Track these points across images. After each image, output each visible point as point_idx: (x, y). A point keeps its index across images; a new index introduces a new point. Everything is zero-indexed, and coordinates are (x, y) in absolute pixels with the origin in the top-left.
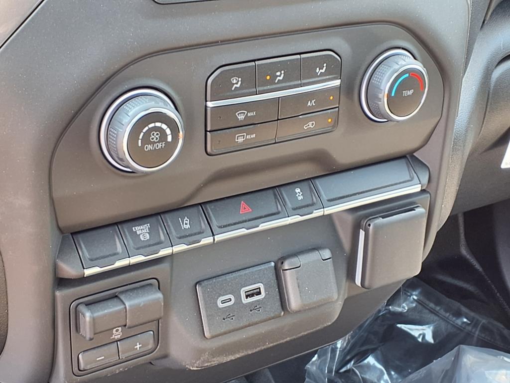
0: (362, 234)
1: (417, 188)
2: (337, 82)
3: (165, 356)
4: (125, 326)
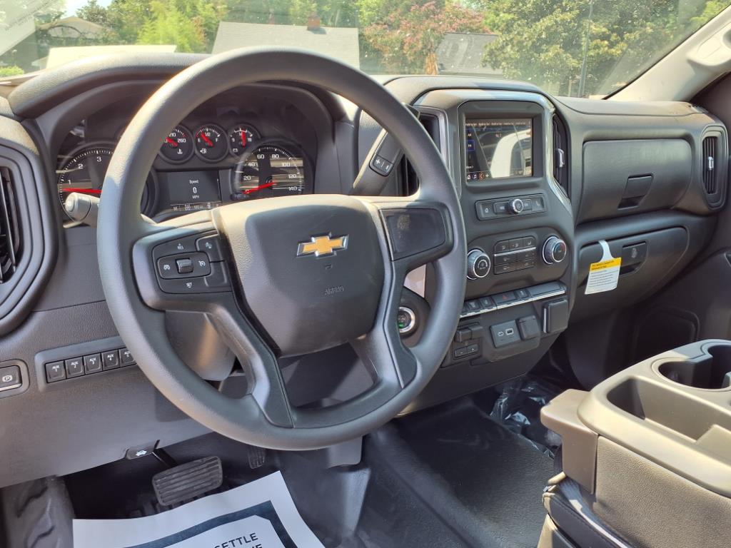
0: (545, 310)
1: (563, 292)
2: (535, 248)
3: (481, 356)
4: (471, 339)
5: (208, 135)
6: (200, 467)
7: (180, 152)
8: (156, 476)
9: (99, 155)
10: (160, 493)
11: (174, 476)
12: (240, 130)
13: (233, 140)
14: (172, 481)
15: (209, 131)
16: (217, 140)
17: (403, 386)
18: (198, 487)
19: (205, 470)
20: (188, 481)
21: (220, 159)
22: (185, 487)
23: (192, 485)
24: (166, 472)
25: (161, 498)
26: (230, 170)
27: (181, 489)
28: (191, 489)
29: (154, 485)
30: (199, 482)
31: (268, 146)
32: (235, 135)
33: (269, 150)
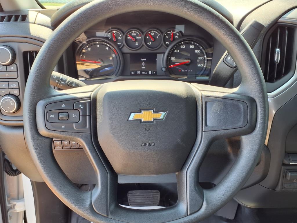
5: (153, 34)
6: (150, 194)
7: (137, 44)
8: (129, 192)
9: (98, 44)
10: (130, 200)
11: (137, 194)
12: (172, 32)
13: (167, 37)
14: (136, 197)
15: (154, 33)
16: (157, 37)
17: (189, 214)
18: (147, 203)
19: (151, 196)
20: (143, 199)
21: (157, 48)
22: (141, 201)
23: (144, 201)
24: (134, 191)
25: (130, 202)
26: (163, 54)
27: (139, 201)
28: (144, 203)
29: (128, 195)
30: (148, 201)
31: (188, 41)
32: (168, 35)
33: (189, 43)
